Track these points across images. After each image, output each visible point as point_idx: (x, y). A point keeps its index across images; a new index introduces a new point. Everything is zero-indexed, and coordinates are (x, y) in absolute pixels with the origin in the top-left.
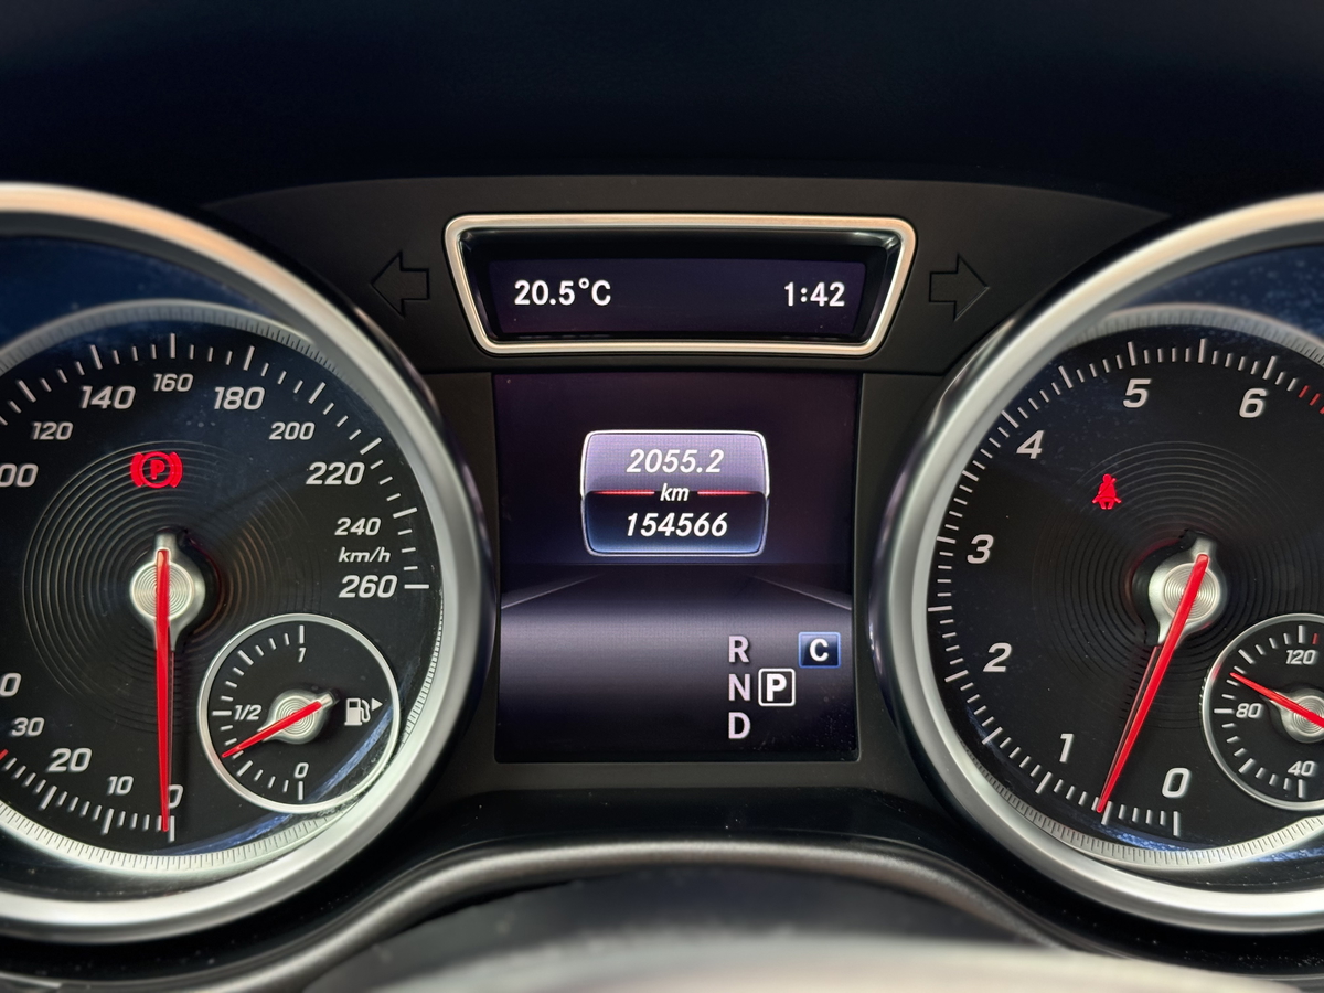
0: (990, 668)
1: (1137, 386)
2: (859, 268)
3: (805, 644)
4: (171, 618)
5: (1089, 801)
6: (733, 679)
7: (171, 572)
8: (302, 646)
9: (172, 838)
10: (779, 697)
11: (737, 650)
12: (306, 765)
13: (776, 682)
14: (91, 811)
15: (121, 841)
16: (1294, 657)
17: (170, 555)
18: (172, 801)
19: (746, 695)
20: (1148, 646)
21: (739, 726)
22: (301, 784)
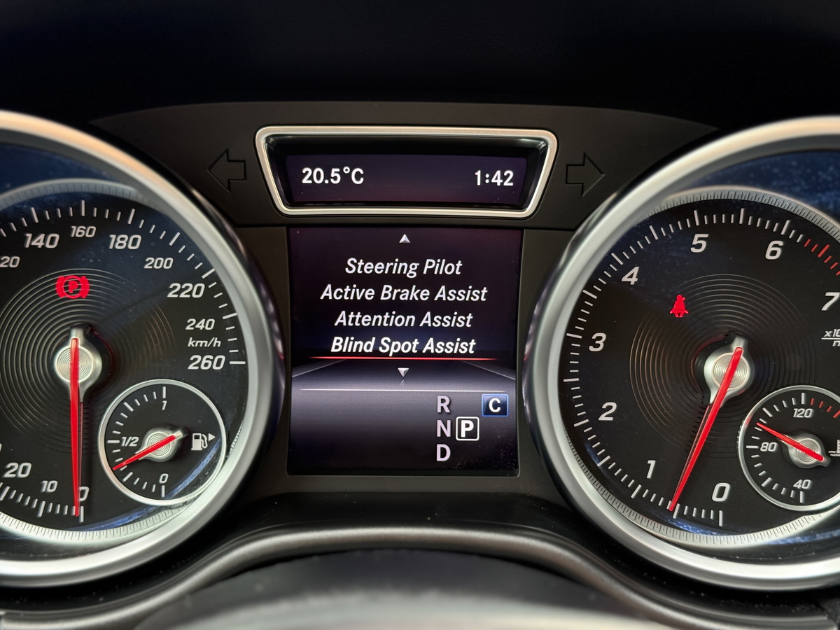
0: (603, 418)
1: (699, 239)
2: (523, 161)
3: (485, 402)
4: (80, 381)
5: (665, 504)
6: (440, 423)
7: (80, 352)
8: (165, 400)
9: (82, 520)
10: (469, 435)
11: (442, 405)
12: (167, 475)
13: (467, 426)
14: (31, 502)
15: (50, 521)
16: (799, 413)
17: (80, 342)
18: (82, 497)
19: (448, 434)
20: (704, 405)
21: (443, 453)
22: (163, 487)
